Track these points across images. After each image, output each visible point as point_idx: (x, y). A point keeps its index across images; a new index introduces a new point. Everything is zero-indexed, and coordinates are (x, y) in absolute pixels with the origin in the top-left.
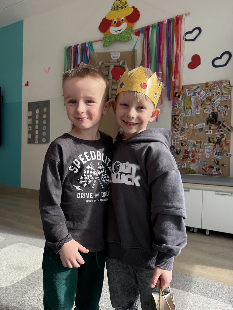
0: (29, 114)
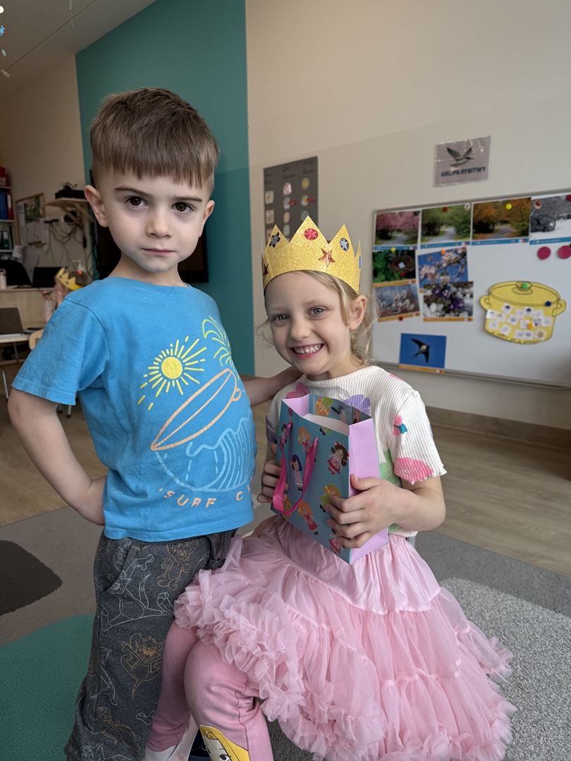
0: (269, 198)
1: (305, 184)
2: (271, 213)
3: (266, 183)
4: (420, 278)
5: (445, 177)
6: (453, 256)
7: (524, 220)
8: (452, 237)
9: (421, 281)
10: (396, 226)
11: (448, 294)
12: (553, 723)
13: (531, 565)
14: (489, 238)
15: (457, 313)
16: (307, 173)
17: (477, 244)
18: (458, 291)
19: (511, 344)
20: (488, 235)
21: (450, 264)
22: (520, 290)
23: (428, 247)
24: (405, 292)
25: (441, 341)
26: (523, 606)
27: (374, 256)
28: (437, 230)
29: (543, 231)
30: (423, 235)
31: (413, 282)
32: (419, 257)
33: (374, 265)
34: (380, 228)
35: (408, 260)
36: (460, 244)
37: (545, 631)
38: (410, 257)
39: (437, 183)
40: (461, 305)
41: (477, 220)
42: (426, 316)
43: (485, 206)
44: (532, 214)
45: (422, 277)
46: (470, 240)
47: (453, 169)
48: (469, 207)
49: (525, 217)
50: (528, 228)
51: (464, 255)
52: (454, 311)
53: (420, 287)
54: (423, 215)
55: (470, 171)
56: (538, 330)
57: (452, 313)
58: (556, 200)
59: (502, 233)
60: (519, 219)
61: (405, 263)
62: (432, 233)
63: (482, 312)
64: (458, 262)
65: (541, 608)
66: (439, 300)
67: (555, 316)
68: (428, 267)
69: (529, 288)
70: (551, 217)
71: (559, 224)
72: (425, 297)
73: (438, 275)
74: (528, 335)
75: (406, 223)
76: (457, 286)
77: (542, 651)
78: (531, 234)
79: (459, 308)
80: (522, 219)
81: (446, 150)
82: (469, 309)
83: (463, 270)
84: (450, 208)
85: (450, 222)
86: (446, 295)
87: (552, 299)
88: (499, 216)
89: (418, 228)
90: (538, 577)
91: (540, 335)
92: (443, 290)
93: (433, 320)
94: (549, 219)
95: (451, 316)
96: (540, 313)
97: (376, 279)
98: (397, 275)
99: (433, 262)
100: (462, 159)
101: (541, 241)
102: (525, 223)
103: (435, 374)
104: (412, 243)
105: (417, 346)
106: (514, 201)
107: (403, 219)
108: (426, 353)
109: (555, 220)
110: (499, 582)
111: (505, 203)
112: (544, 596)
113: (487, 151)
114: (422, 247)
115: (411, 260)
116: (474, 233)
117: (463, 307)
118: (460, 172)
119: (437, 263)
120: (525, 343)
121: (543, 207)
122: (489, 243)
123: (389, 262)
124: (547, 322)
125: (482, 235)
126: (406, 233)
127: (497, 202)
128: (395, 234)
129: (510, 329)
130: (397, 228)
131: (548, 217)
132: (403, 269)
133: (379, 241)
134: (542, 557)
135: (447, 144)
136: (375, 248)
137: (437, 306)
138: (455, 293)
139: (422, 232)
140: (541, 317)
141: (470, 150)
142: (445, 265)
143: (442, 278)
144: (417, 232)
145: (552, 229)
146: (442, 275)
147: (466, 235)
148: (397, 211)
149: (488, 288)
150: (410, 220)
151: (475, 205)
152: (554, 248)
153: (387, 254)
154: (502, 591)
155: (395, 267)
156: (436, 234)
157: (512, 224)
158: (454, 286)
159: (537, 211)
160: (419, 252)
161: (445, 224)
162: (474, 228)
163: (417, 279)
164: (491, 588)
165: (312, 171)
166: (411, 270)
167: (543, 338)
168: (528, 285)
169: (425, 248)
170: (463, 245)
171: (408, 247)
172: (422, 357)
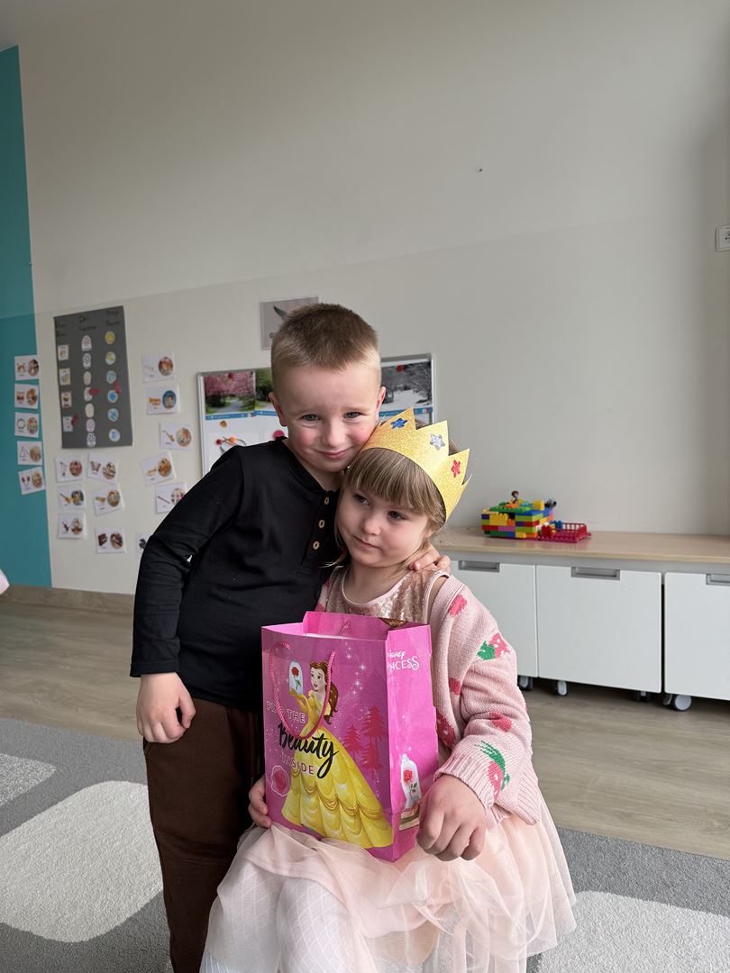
0: (61, 354)
1: (110, 338)
2: (66, 372)
3: (57, 334)
10: (228, 390)
16: (111, 325)
34: (211, 394)
39: (266, 345)
54: (257, 376)
70: (388, 388)
71: (397, 395)
75: (239, 387)
81: (273, 310)
104: (249, 409)
107: (234, 383)
109: (393, 392)
126: (241, 399)
128: (228, 400)
130: (230, 393)
133: (211, 410)
135: (274, 302)
145: (391, 401)
150: (244, 383)
165: (117, 323)
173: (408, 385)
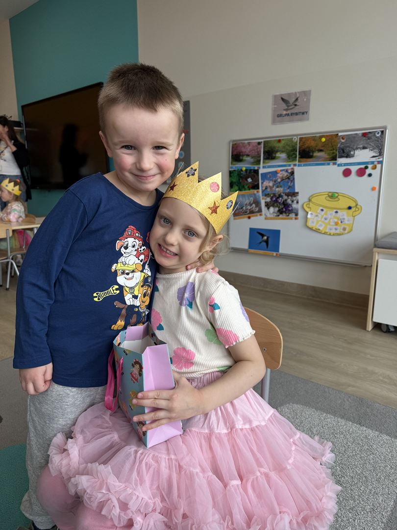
4: (262, 189)
5: (280, 118)
6: (285, 174)
7: (334, 149)
8: (285, 160)
9: (263, 191)
10: (245, 152)
11: (281, 201)
12: (364, 509)
13: (342, 392)
14: (310, 161)
15: (288, 214)
17: (301, 166)
18: (289, 198)
19: (324, 235)
20: (309, 160)
21: (282, 180)
22: (331, 198)
23: (268, 168)
24: (252, 199)
25: (277, 233)
26: (339, 422)
27: (231, 173)
28: (274, 155)
29: (347, 157)
30: (264, 159)
31: (258, 192)
32: (262, 174)
33: (230, 180)
34: (235, 153)
35: (254, 176)
36: (290, 165)
37: (354, 440)
38: (255, 174)
39: (274, 122)
40: (290, 209)
41: (301, 149)
42: (266, 216)
43: (307, 139)
44: (339, 145)
45: (264, 188)
46: (297, 163)
47: (285, 112)
48: (296, 139)
49: (334, 147)
50: (336, 155)
51: (292, 173)
52: (285, 213)
53: (263, 195)
54: (264, 144)
55: (297, 114)
56: (343, 226)
57: (284, 214)
58: (355, 136)
59: (318, 158)
60: (330, 149)
61: (252, 179)
62: (270, 158)
63: (305, 213)
64: (288, 178)
65: (351, 423)
66: (275, 204)
67: (355, 216)
68: (268, 181)
69: (337, 197)
70: (352, 148)
71: (357, 152)
72: (266, 202)
73: (275, 187)
74: (336, 229)
75: (252, 150)
76: (288, 195)
77: (353, 455)
78: (338, 159)
79: (289, 210)
80: (332, 149)
81: (280, 98)
82: (295, 211)
83: (292, 184)
84: (283, 140)
85: (283, 150)
86: (280, 201)
87: (353, 204)
88: (316, 146)
89: (261, 153)
90: (348, 401)
91: (344, 229)
92: (278, 198)
93: (271, 219)
94: (350, 149)
95: (284, 216)
96: (344, 214)
97: (232, 190)
98: (246, 187)
99: (271, 178)
100: (292, 105)
101: (345, 164)
102: (334, 151)
103: (272, 256)
104: (257, 164)
105: (260, 237)
106: (327, 136)
107: (250, 147)
108: (267, 242)
109: (354, 150)
110: (322, 405)
111: (321, 137)
112: (353, 414)
113: (309, 100)
114: (264, 167)
115: (256, 177)
116: (299, 158)
117: (292, 210)
118: (290, 114)
119: (274, 179)
120: (334, 235)
121: (346, 141)
122: (310, 165)
123: (241, 177)
124: (348, 221)
125: (305, 159)
126: (252, 158)
127: (316, 136)
128: (245, 158)
129: (324, 226)
130: (246, 153)
131: (350, 148)
132: (250, 183)
133: (234, 163)
134: (349, 385)
135: (281, 95)
136: (231, 168)
137: (274, 209)
138: (286, 200)
139: (264, 157)
140: (345, 217)
141: (297, 99)
142: (279, 180)
143: (277, 189)
144: (260, 157)
145: (353, 156)
146: (278, 187)
147: (294, 159)
148: (246, 142)
149: (308, 196)
150: (256, 148)
151: (300, 138)
152: (354, 169)
153: (239, 171)
154: (324, 412)
155: (246, 182)
156: (273, 158)
157: (325, 152)
158: (286, 195)
159: (342, 143)
160: (261, 171)
161: (280, 151)
162: (299, 154)
163: (260, 190)
164: (317, 410)
166: (256, 183)
167: (346, 232)
168: (336, 195)
169: (266, 168)
170: (292, 167)
171: (254, 167)
172: (264, 244)
173: (366, 146)
